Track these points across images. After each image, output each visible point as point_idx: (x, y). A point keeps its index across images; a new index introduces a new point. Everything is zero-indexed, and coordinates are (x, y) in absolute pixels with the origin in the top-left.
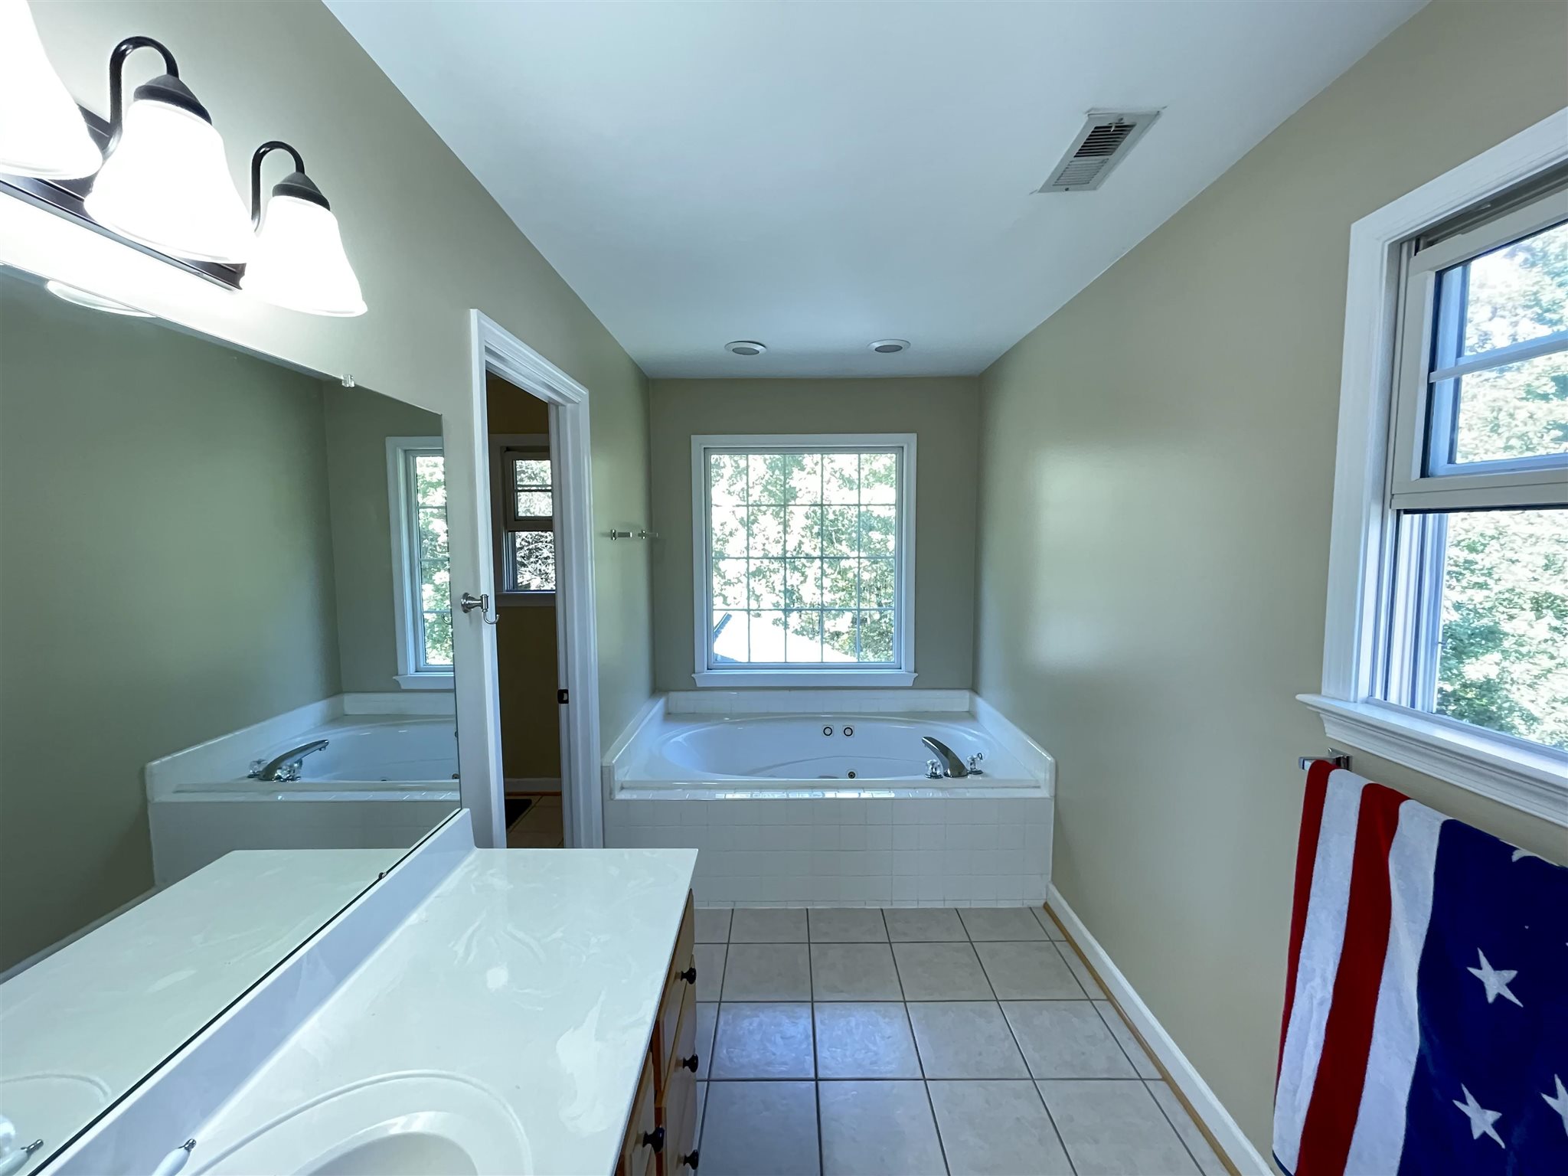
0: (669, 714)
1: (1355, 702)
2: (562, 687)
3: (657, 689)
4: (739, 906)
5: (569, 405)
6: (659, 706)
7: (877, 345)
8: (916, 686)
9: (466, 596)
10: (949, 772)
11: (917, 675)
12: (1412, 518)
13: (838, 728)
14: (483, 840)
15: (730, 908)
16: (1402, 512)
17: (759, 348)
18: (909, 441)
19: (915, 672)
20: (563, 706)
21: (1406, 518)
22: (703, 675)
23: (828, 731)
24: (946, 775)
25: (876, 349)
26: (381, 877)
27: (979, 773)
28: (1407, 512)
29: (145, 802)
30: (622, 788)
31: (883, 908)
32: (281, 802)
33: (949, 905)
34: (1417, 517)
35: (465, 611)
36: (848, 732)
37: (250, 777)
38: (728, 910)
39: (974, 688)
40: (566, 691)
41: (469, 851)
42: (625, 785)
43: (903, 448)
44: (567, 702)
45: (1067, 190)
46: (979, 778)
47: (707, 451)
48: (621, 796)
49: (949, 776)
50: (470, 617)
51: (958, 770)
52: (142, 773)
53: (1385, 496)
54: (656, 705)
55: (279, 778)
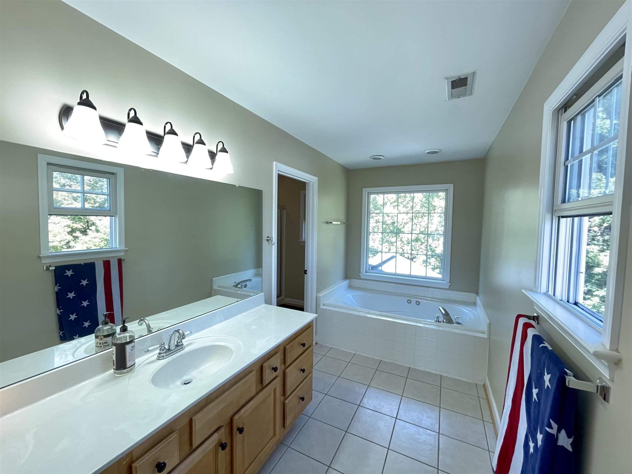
0: (351, 287)
1: (540, 293)
2: (306, 269)
3: (347, 276)
4: (358, 353)
5: (311, 183)
6: (346, 282)
7: (428, 151)
8: (450, 289)
9: (268, 237)
10: (445, 321)
11: (450, 284)
12: (567, 219)
13: (414, 301)
14: (268, 301)
15: (355, 353)
16: (561, 217)
17: (382, 157)
18: (451, 187)
19: (450, 283)
20: (305, 275)
21: (563, 221)
22: (363, 274)
23: (409, 302)
24: (443, 322)
25: (427, 153)
26: (237, 302)
27: (459, 323)
28: (563, 217)
29: (212, 288)
30: (324, 305)
31: (410, 367)
32: (239, 293)
33: (438, 373)
34: (569, 219)
35: (267, 241)
36: (418, 303)
37: (233, 286)
38: (353, 353)
39: (477, 294)
40: (307, 270)
41: (263, 304)
42: (325, 304)
43: (448, 190)
44: (306, 274)
45: (459, 98)
46: (460, 325)
47: (369, 193)
48: (322, 307)
49: (444, 323)
50: (269, 243)
51: (449, 321)
52: (212, 280)
53: (552, 210)
54: (344, 282)
55: (239, 287)
